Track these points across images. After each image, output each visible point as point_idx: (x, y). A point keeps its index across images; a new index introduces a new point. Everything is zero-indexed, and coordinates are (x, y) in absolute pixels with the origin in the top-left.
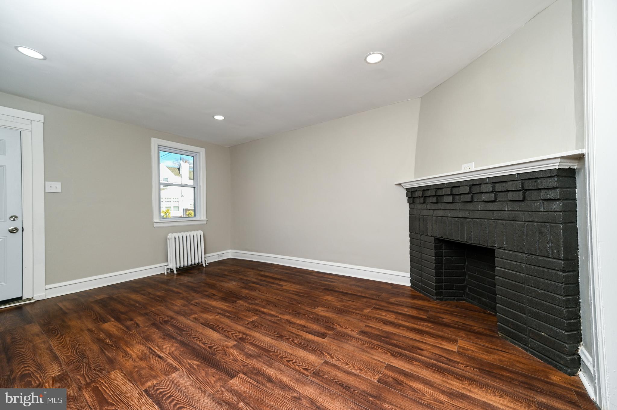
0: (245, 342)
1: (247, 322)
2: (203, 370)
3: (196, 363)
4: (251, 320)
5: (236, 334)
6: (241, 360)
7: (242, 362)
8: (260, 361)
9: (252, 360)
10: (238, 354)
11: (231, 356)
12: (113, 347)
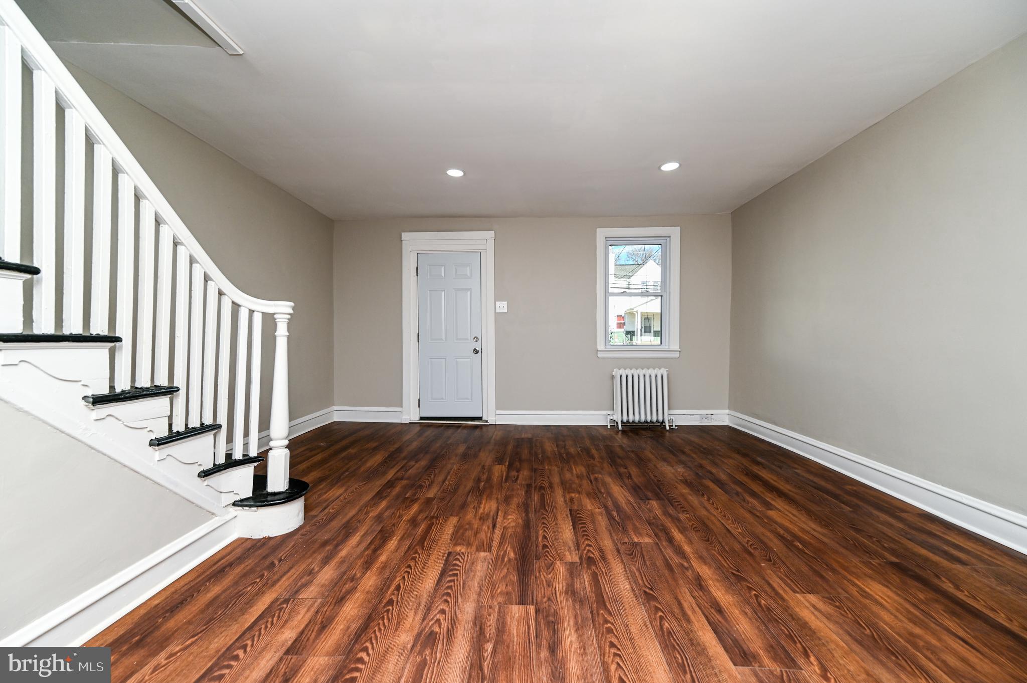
0: (589, 568)
1: (626, 540)
2: (508, 569)
3: (512, 555)
4: (636, 540)
5: (591, 549)
6: (555, 588)
7: (554, 592)
8: (575, 610)
9: (567, 599)
10: (561, 578)
11: (551, 574)
12: (479, 492)
